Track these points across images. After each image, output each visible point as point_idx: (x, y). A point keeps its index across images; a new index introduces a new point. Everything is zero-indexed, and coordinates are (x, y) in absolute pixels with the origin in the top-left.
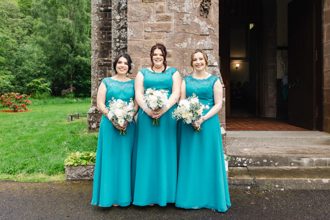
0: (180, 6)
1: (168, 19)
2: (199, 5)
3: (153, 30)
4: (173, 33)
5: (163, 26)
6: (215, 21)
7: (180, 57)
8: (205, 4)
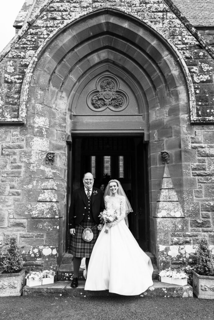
0: (29, 158)
1: (19, 168)
2: (45, 156)
4: (23, 177)
5: (15, 172)
6: (60, 166)
7: (27, 195)
8: (50, 155)
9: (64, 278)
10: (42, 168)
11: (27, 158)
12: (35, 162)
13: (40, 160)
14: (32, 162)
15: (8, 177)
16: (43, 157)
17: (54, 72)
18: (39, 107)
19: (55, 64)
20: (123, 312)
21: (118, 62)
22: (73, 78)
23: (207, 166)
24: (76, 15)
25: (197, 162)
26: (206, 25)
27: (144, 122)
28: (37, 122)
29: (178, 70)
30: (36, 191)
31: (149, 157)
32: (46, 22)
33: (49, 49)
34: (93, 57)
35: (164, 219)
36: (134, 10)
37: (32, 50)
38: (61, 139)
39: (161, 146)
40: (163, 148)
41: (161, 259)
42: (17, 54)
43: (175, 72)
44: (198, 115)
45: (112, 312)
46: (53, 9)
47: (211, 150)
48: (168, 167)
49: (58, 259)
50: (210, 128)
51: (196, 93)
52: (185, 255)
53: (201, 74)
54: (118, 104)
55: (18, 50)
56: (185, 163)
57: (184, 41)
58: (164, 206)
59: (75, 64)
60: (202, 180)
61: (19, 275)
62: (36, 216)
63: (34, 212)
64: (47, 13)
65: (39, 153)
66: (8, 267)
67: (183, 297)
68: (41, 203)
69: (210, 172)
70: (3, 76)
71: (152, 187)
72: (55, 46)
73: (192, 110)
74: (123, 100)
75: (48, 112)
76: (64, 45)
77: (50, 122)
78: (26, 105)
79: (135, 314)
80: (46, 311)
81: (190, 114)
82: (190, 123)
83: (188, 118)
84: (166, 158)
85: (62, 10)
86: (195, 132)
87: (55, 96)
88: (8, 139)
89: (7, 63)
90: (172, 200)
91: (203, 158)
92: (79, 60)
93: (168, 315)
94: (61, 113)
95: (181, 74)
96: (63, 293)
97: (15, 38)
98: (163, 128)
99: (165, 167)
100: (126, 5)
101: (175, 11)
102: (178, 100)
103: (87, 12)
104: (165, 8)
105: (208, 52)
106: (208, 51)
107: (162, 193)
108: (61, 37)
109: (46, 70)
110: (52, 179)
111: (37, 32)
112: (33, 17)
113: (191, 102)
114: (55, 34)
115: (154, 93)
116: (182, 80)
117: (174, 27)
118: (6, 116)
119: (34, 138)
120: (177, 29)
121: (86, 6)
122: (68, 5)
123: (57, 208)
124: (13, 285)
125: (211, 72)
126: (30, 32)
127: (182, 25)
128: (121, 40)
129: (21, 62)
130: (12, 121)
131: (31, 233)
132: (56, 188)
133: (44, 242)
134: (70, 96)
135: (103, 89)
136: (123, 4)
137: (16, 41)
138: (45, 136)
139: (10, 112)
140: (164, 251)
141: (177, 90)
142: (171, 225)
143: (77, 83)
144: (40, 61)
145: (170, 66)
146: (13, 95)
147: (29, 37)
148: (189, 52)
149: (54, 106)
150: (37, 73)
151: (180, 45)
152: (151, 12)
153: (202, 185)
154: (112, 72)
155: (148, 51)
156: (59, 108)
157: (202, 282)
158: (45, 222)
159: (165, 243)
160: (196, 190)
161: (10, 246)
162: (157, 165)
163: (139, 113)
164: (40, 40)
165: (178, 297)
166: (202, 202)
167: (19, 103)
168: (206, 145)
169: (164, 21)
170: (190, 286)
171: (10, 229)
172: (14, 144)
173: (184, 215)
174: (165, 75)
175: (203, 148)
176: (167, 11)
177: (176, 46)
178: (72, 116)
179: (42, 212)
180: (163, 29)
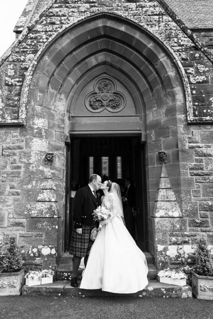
1: (19, 168)
2: (44, 157)
3: (8, 176)
4: (22, 178)
5: (15, 173)
6: (59, 167)
7: (26, 195)
8: (49, 156)
9: (63, 278)
10: (41, 168)
11: (27, 159)
12: (34, 163)
13: (39, 160)
14: (32, 163)
15: (7, 178)
16: (42, 157)
17: (53, 75)
18: (38, 108)
19: (54, 67)
20: (122, 312)
21: (115, 64)
22: (71, 80)
23: (204, 166)
24: (74, 20)
25: (195, 162)
26: (202, 27)
27: (142, 122)
28: (36, 124)
29: (174, 72)
30: (35, 191)
31: (146, 157)
32: (46, 27)
33: (48, 53)
34: (91, 59)
35: (162, 218)
36: (130, 14)
37: (32, 54)
38: (60, 140)
39: (158, 147)
40: (160, 148)
41: (159, 259)
42: (17, 58)
43: (172, 73)
44: (195, 115)
45: (111, 312)
46: (52, 14)
47: (208, 149)
48: (166, 166)
49: (57, 259)
50: (207, 128)
51: (192, 94)
52: (183, 255)
53: (197, 75)
54: (116, 105)
55: (18, 54)
56: (183, 163)
57: (180, 43)
58: (162, 205)
59: (73, 67)
60: (200, 179)
61: (18, 275)
62: (35, 216)
63: (33, 212)
64: (46, 18)
65: (38, 154)
66: (7, 266)
67: (182, 297)
68: (40, 203)
69: (208, 172)
70: (4, 79)
71: (150, 186)
72: (53, 49)
73: (189, 110)
74: (121, 101)
75: (47, 114)
76: (63, 48)
77: (49, 123)
78: (26, 106)
79: (134, 314)
80: (45, 311)
81: (187, 114)
82: (187, 123)
83: (185, 118)
84: (164, 158)
85: (61, 14)
86: (192, 132)
87: (54, 98)
88: (8, 140)
89: (7, 67)
90: (170, 200)
91: (200, 157)
92: (77, 62)
93: (167, 315)
94: (60, 114)
95: (177, 75)
96: (61, 293)
97: (15, 43)
98: (160, 129)
99: (163, 167)
100: (123, 9)
101: (171, 14)
102: (175, 101)
103: (84, 16)
104: (161, 11)
105: (204, 54)
106: (204, 52)
107: (159, 193)
108: (60, 41)
109: (46, 73)
110: (51, 179)
111: (37, 37)
112: (33, 22)
113: (187, 103)
114: (54, 38)
115: (151, 94)
116: (178, 81)
117: (170, 30)
118: (6, 118)
119: (34, 139)
120: (173, 31)
121: (84, 11)
122: (67, 10)
123: (55, 207)
124: (12, 284)
125: (207, 73)
126: (30, 37)
127: (177, 27)
128: (118, 43)
129: (21, 66)
130: (12, 122)
131: (30, 233)
132: (55, 188)
133: (43, 242)
134: (68, 98)
135: (101, 90)
136: (119, 8)
137: (17, 46)
138: (44, 137)
139: (10, 114)
140: (162, 251)
141: (174, 91)
142: (169, 225)
143: (75, 86)
144: (39, 64)
145: (166, 68)
146: (13, 98)
147: (29, 42)
148: (184, 54)
149: (53, 107)
150: (36, 76)
151: (176, 46)
152: (147, 15)
153: (200, 184)
154: (110, 74)
155: (144, 53)
156: (58, 110)
157: (202, 282)
158: (44, 222)
159: (163, 242)
160: (193, 189)
161: (9, 245)
162: (154, 165)
163: (137, 114)
164: (39, 44)
165: (177, 298)
166: (200, 202)
167: (19, 105)
168: (203, 145)
169: (160, 24)
170: (189, 287)
171: (9, 229)
172: (14, 145)
173: (182, 215)
174: (161, 76)
175: (200, 147)
176: (163, 15)
177: (172, 48)
178: (71, 117)
179: (41, 212)
180: (159, 31)
